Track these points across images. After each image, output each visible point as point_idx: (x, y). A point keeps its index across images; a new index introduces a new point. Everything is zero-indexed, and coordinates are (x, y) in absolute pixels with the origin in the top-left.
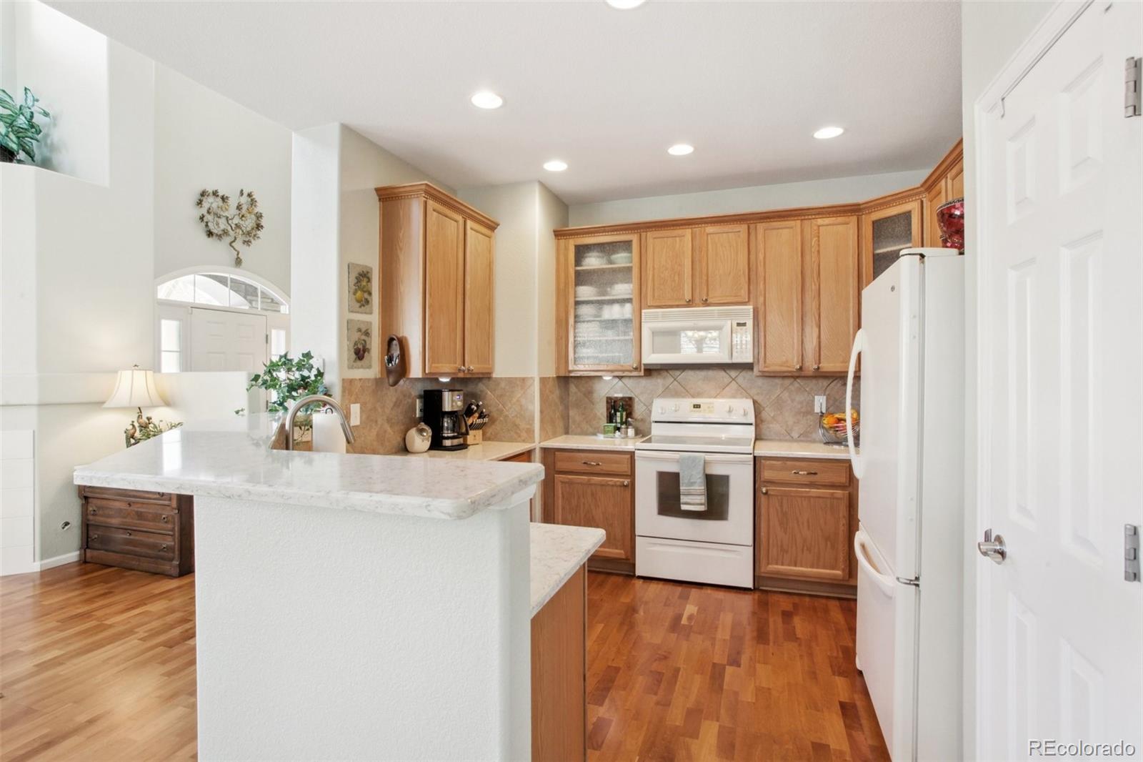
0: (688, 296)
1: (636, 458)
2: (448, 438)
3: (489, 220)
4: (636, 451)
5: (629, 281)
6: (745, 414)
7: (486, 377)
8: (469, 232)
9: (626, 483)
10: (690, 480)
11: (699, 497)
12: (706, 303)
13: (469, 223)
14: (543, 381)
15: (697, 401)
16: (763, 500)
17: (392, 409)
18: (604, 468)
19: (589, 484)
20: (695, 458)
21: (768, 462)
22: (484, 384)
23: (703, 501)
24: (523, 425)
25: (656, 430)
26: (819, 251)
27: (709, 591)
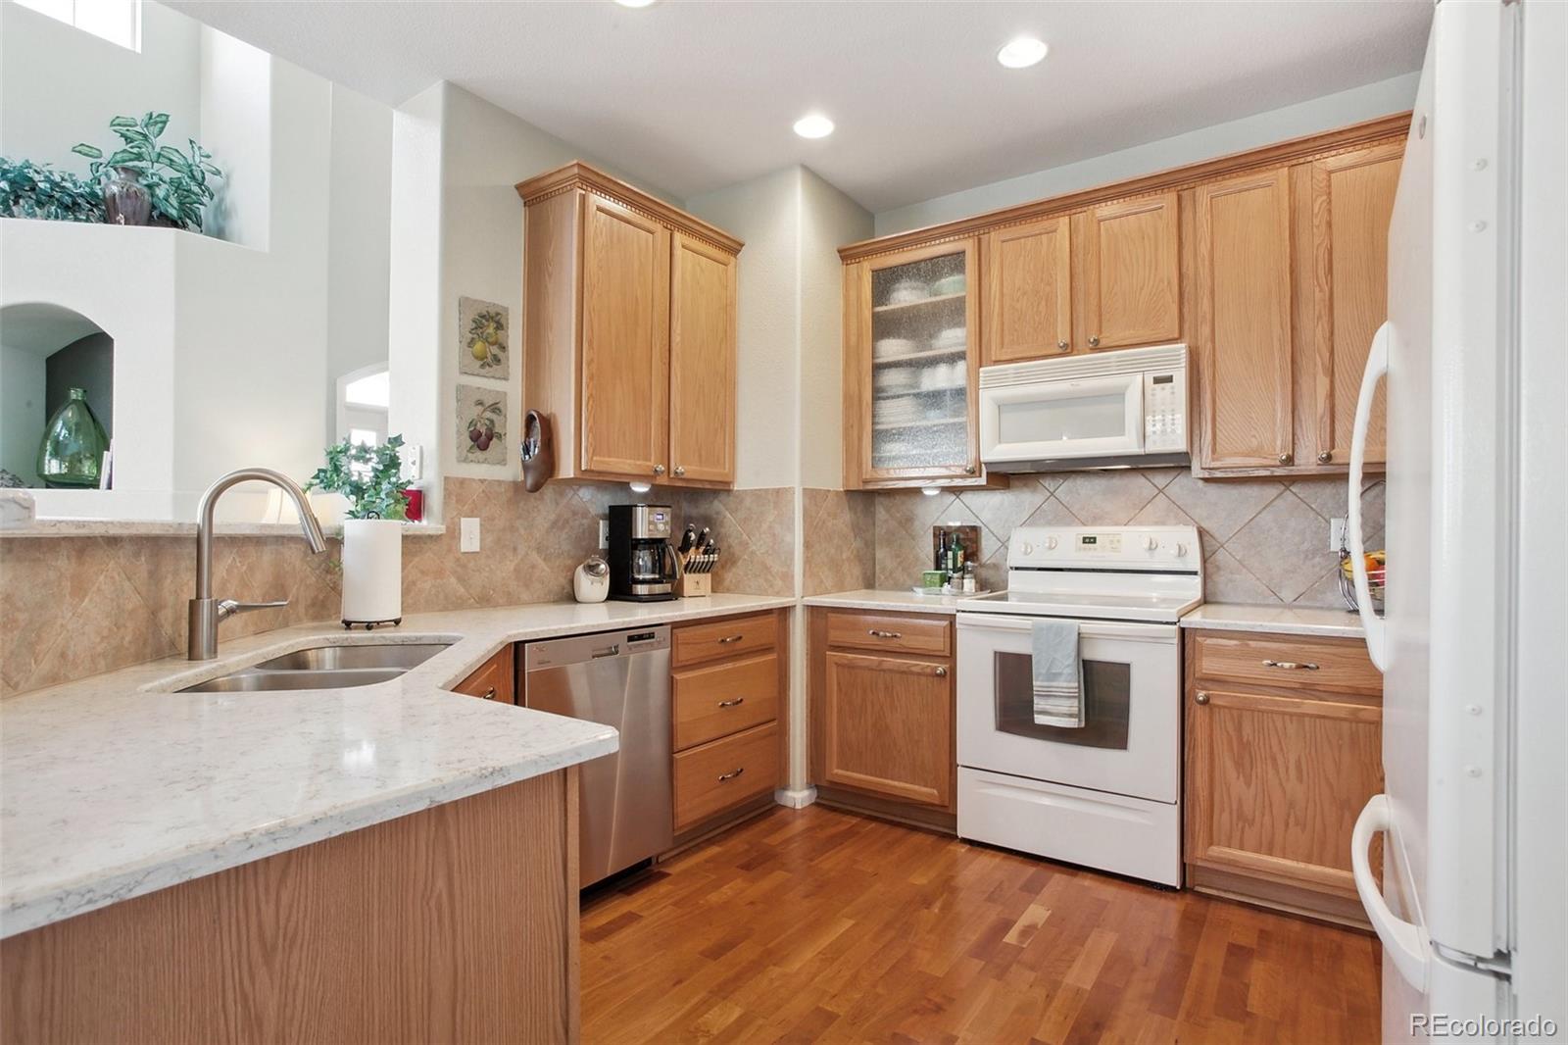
0: (1063, 337)
1: (957, 626)
2: (644, 582)
3: (727, 238)
4: (958, 614)
5: (960, 324)
6: (1181, 553)
7: (720, 489)
8: (678, 251)
9: (940, 670)
10: (1049, 669)
11: (1068, 702)
12: (1097, 347)
13: (679, 237)
14: (811, 495)
15: (1090, 531)
16: (1199, 716)
17: (547, 532)
18: (905, 643)
19: (879, 670)
20: (1061, 628)
21: (1209, 641)
22: (720, 501)
23: (1075, 710)
24: (776, 568)
25: (1016, 582)
26: (1329, 224)
27: (1087, 882)
